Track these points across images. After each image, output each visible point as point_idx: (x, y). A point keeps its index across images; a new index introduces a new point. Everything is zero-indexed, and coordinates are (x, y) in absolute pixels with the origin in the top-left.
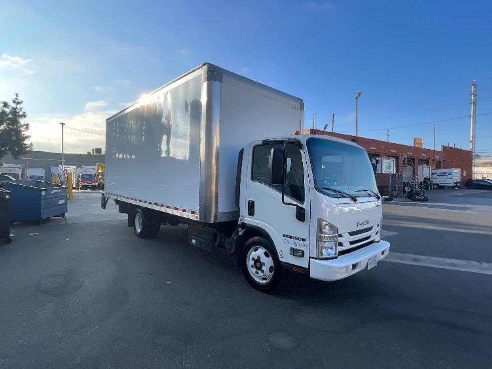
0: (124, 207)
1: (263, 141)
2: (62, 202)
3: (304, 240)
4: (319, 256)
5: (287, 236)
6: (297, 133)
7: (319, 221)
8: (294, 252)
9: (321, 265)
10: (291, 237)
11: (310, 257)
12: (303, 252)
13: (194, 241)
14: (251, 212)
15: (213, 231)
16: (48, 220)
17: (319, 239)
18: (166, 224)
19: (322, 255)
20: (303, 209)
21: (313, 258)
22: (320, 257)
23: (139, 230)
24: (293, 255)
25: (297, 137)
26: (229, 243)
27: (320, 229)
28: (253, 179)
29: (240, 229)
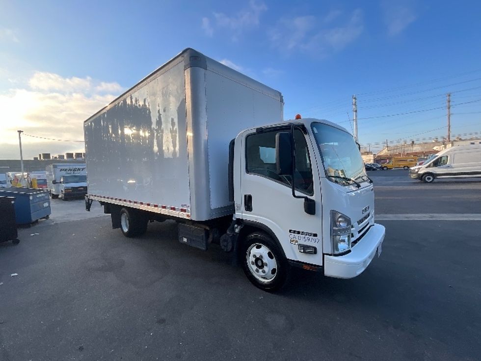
0: (109, 208)
1: (257, 129)
2: (46, 205)
3: (315, 235)
4: (334, 251)
5: (294, 232)
6: (298, 117)
7: (333, 213)
8: (305, 249)
9: (337, 262)
10: (299, 233)
11: (324, 254)
12: (315, 249)
13: (185, 240)
14: (249, 207)
15: (205, 229)
16: (37, 222)
17: (334, 234)
18: (153, 221)
19: (337, 250)
20: (313, 201)
21: (327, 254)
22: (336, 252)
23: (126, 230)
24: (304, 252)
25: (299, 121)
26: (225, 241)
27: (334, 222)
28: (248, 171)
29: (236, 226)
